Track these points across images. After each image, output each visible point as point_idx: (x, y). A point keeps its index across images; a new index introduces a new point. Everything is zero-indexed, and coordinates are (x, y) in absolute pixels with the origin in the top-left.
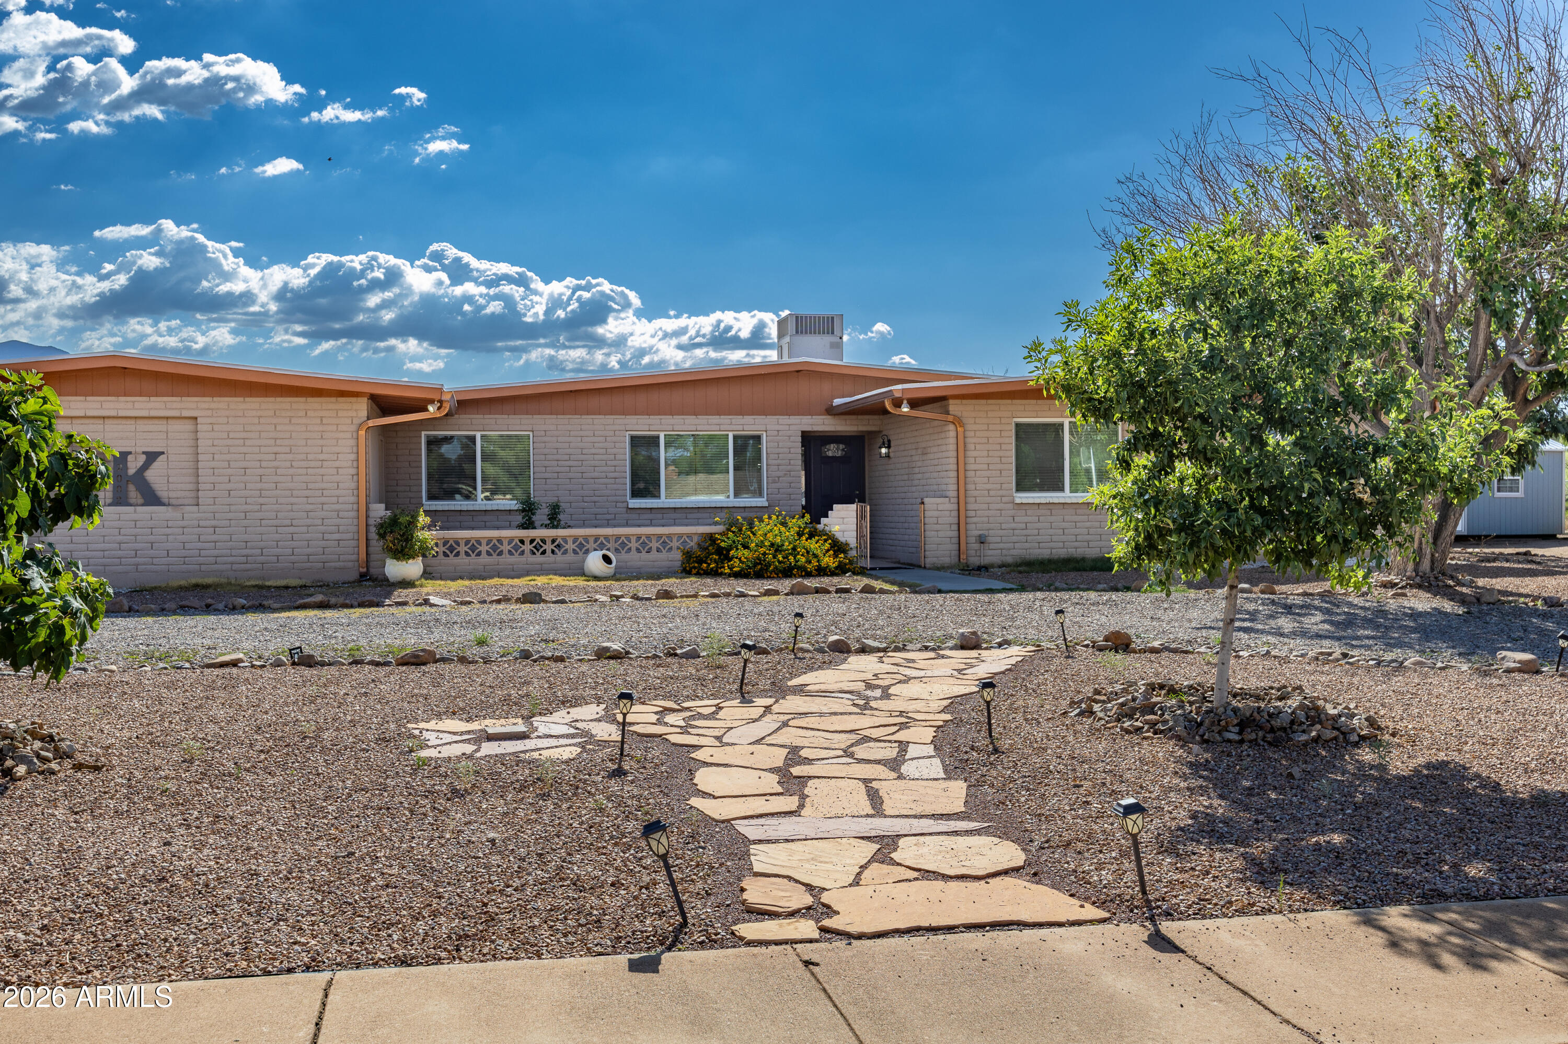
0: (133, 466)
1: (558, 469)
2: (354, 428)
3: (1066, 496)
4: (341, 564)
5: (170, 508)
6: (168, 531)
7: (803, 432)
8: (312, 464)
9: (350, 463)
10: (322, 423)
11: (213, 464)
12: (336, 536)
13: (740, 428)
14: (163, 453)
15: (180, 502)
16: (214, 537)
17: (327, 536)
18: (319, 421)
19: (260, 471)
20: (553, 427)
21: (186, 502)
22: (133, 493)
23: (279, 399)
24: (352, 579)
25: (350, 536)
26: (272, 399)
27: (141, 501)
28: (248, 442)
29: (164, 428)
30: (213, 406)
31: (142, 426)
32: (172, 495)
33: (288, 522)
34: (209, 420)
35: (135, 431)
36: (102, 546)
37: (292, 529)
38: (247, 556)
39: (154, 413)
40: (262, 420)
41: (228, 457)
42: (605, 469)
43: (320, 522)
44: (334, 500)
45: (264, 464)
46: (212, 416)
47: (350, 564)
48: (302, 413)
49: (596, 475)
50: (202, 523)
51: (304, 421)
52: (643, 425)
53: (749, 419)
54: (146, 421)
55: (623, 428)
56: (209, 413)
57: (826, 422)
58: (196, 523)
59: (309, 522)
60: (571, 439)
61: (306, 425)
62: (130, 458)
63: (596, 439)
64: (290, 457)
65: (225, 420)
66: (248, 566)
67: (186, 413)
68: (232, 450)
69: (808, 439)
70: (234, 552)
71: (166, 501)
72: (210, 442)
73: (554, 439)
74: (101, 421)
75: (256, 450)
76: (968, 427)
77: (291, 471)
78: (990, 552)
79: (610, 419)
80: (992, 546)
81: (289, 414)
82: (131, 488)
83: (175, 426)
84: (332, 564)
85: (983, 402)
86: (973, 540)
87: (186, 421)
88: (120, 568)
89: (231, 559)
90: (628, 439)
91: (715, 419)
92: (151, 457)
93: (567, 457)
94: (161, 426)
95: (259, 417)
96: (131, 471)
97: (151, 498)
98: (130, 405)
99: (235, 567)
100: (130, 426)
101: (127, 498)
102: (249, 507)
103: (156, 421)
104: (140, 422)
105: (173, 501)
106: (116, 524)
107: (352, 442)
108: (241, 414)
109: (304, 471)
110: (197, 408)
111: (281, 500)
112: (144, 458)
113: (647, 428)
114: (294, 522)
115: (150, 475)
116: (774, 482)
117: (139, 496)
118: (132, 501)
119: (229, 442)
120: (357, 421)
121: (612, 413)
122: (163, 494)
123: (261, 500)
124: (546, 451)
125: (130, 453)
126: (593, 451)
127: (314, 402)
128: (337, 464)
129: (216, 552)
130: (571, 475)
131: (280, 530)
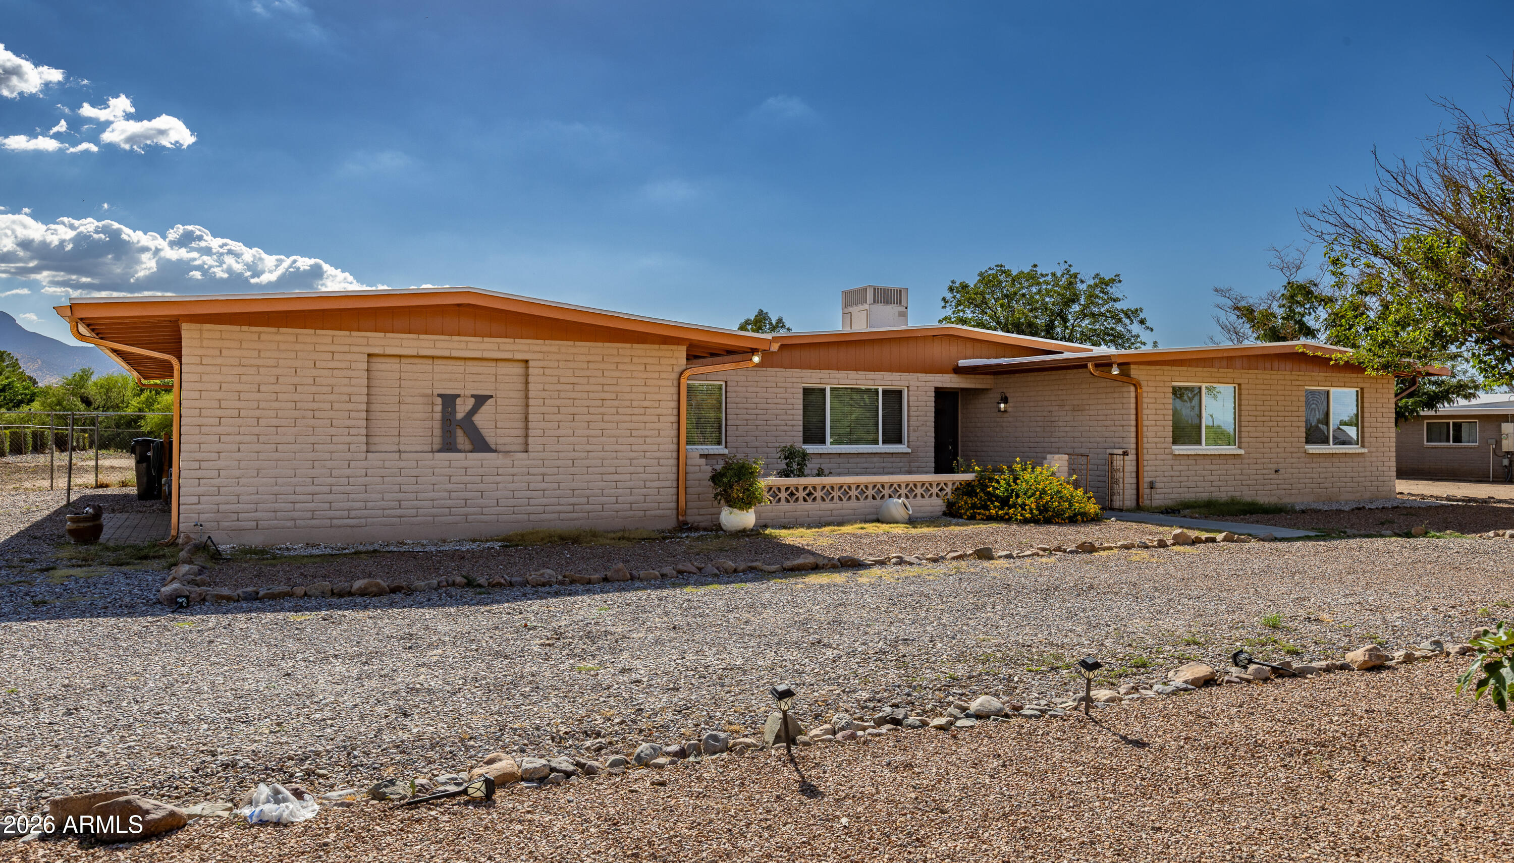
0: (462, 408)
1: (747, 417)
2: (675, 376)
3: (1204, 448)
4: (661, 512)
5: (500, 455)
6: (499, 479)
7: (936, 388)
8: (636, 411)
9: (670, 411)
10: (646, 370)
11: (543, 409)
12: (656, 484)
13: (889, 383)
14: (491, 397)
15: (507, 448)
16: (543, 485)
17: (648, 484)
18: (642, 368)
19: (588, 418)
20: (744, 378)
21: (513, 448)
22: (461, 439)
23: (607, 344)
24: (670, 527)
25: (668, 484)
26: (600, 344)
27: (468, 447)
28: (577, 388)
29: (493, 370)
30: (545, 349)
31: (472, 367)
32: (500, 441)
33: (613, 470)
34: (542, 364)
35: (465, 373)
36: (431, 495)
37: (616, 477)
38: (573, 505)
39: (487, 355)
40: (591, 366)
41: (558, 402)
42: (785, 417)
43: (641, 469)
44: (655, 447)
45: (592, 410)
46: (544, 360)
47: (669, 512)
48: (628, 360)
49: (778, 422)
50: (532, 471)
51: (630, 367)
52: (814, 378)
53: (896, 376)
54: (475, 363)
55: (799, 380)
56: (540, 356)
57: (953, 380)
58: (525, 470)
59: (632, 469)
60: (758, 389)
61: (632, 371)
62: (458, 401)
63: (777, 390)
64: (616, 403)
65: (556, 364)
66: (575, 515)
67: (518, 356)
68: (562, 395)
69: (941, 394)
70: (562, 501)
71: (493, 447)
72: (541, 387)
73: (745, 389)
74: (430, 361)
75: (585, 395)
76: (1144, 389)
77: (617, 418)
78: (1157, 496)
79: (789, 372)
80: (1159, 491)
81: (616, 359)
82: (459, 432)
83: (503, 369)
84: (652, 512)
85: (1153, 367)
86: (1146, 485)
87: (516, 364)
88: (450, 519)
89: (559, 508)
90: (801, 391)
91: (870, 375)
92: (481, 400)
93: (754, 406)
94: (490, 368)
95: (588, 362)
96: (460, 415)
97: (480, 445)
98: (463, 345)
99: (562, 516)
100: (459, 367)
101: (455, 443)
102: (576, 454)
103: (485, 363)
104: (469, 363)
105: (499, 448)
106: (447, 471)
107: (674, 390)
108: (571, 358)
109: (628, 418)
110: (529, 351)
111: (606, 448)
112: (473, 400)
113: (818, 381)
114: (619, 470)
115: (478, 419)
116: (914, 431)
117: (467, 441)
118: (460, 447)
119: (559, 387)
120: (678, 369)
121: (792, 366)
122: (491, 440)
123: (589, 447)
124: (738, 400)
125: (459, 396)
126: (776, 401)
127: (639, 349)
128: (659, 411)
129: (545, 501)
130: (758, 423)
131: (606, 477)
